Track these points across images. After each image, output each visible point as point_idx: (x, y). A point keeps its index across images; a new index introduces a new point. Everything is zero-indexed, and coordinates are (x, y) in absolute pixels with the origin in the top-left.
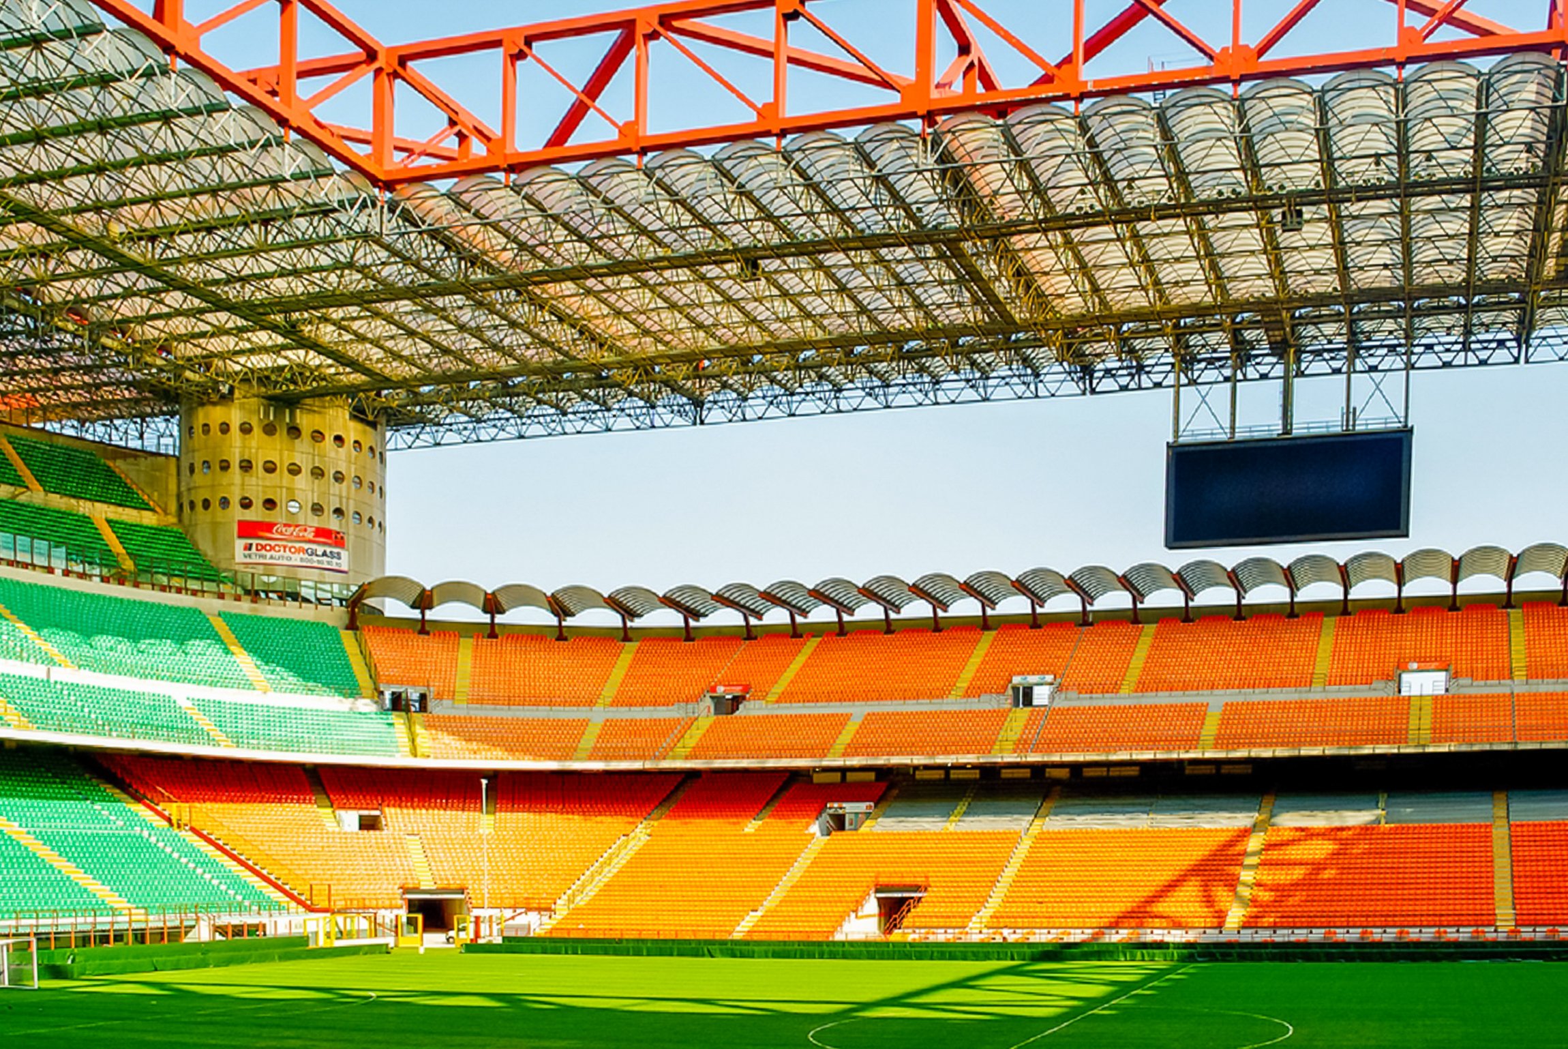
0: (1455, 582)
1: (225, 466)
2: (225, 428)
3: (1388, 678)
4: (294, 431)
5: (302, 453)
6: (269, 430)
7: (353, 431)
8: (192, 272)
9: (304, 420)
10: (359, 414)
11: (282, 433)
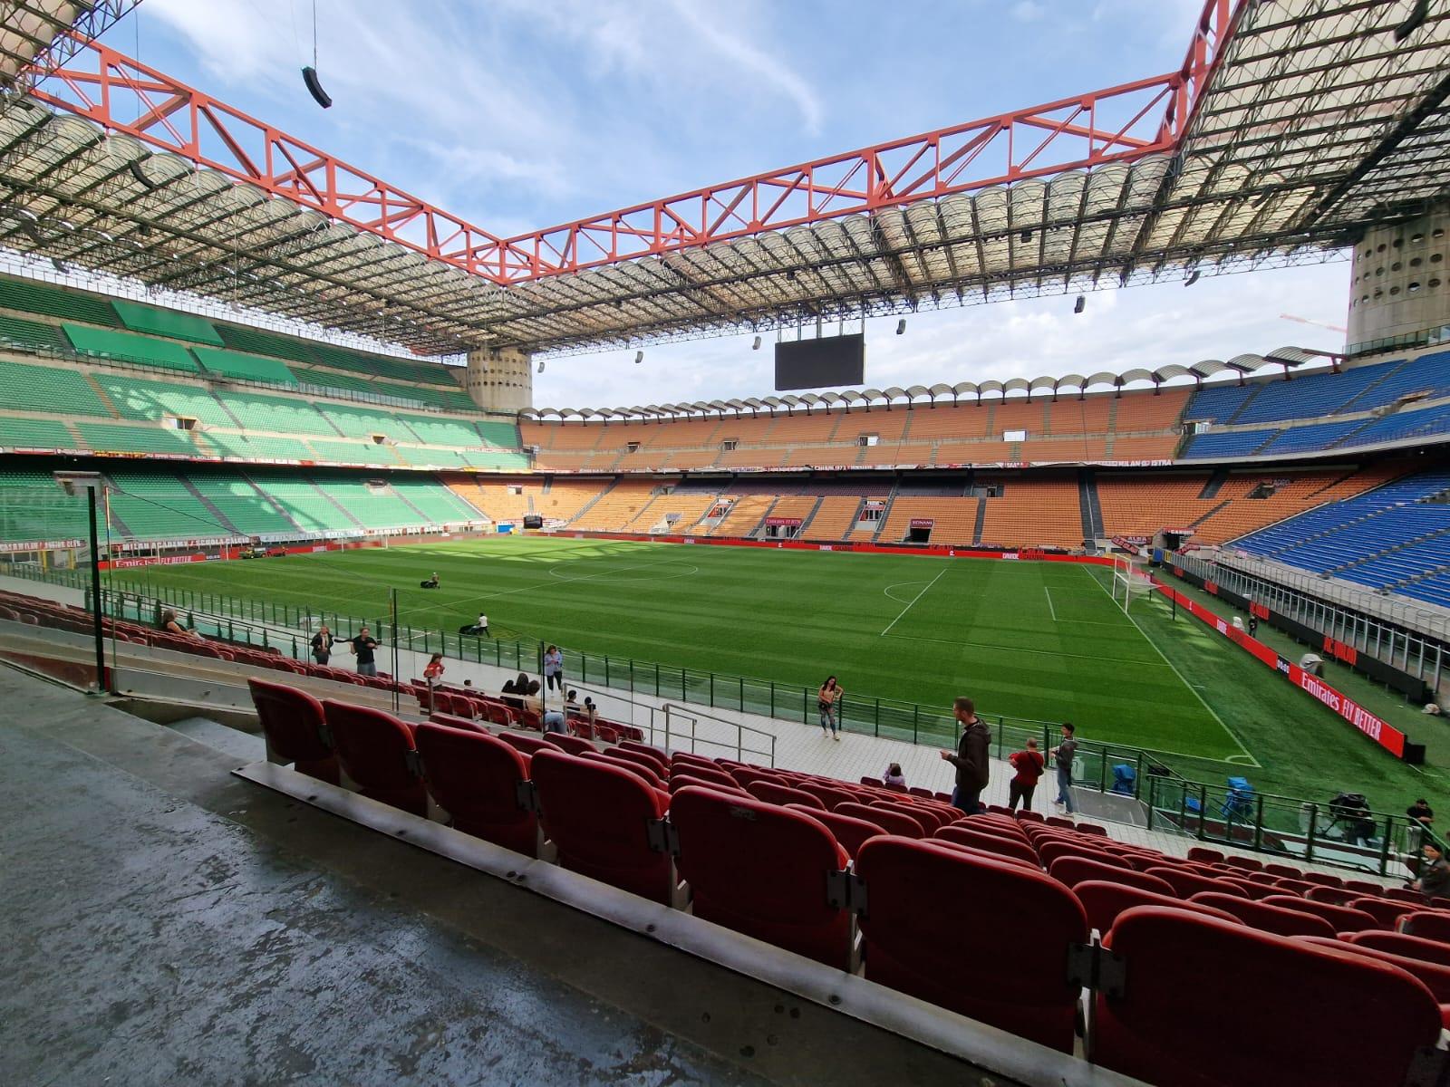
0: (1029, 391)
1: (479, 371)
2: (479, 358)
3: (997, 434)
4: (500, 359)
5: (502, 365)
6: (492, 359)
7: (518, 357)
8: (456, 314)
9: (503, 355)
10: (520, 351)
11: (496, 360)
